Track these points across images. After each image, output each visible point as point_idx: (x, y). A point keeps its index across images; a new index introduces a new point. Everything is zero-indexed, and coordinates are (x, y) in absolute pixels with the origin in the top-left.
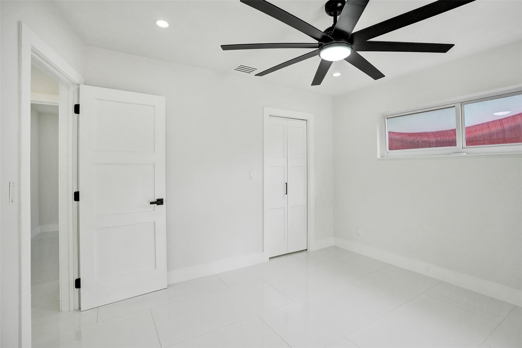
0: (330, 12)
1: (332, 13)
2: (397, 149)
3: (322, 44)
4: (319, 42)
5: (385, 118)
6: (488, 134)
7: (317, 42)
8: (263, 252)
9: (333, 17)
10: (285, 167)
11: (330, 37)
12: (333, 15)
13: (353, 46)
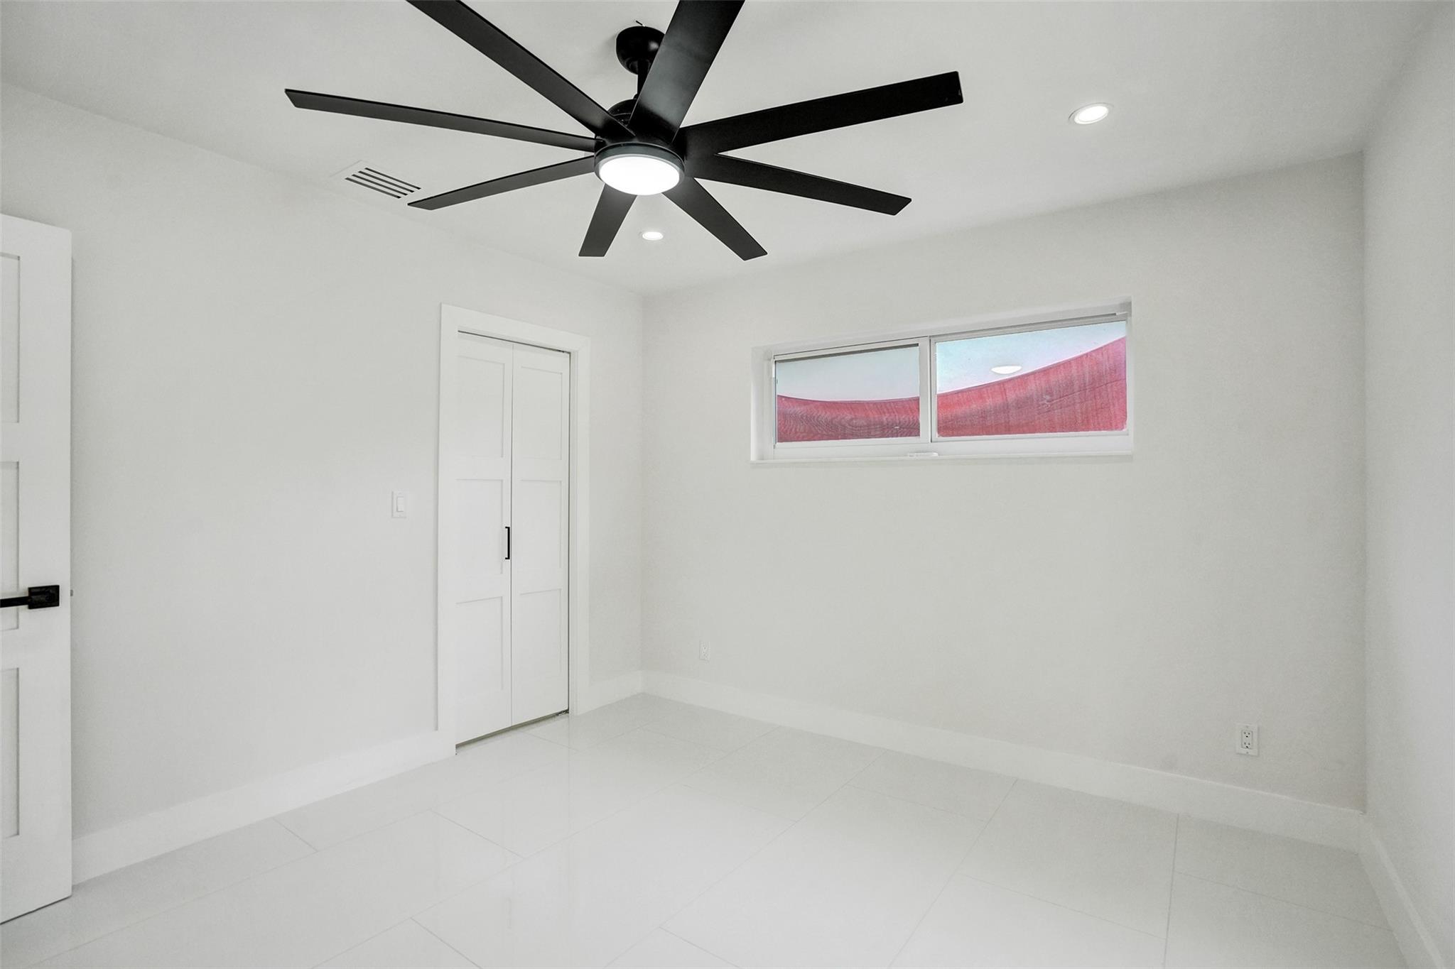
0: (628, 59)
1: (636, 64)
2: (798, 439)
3: (604, 141)
4: (596, 136)
5: (770, 360)
6: (980, 413)
7: (592, 135)
8: (437, 729)
9: (637, 76)
10: (504, 482)
11: (625, 126)
12: (637, 70)
13: (686, 163)
